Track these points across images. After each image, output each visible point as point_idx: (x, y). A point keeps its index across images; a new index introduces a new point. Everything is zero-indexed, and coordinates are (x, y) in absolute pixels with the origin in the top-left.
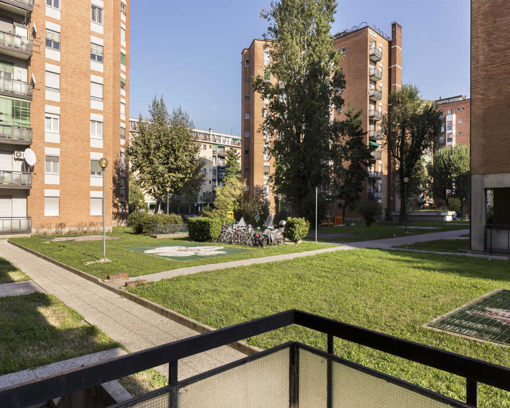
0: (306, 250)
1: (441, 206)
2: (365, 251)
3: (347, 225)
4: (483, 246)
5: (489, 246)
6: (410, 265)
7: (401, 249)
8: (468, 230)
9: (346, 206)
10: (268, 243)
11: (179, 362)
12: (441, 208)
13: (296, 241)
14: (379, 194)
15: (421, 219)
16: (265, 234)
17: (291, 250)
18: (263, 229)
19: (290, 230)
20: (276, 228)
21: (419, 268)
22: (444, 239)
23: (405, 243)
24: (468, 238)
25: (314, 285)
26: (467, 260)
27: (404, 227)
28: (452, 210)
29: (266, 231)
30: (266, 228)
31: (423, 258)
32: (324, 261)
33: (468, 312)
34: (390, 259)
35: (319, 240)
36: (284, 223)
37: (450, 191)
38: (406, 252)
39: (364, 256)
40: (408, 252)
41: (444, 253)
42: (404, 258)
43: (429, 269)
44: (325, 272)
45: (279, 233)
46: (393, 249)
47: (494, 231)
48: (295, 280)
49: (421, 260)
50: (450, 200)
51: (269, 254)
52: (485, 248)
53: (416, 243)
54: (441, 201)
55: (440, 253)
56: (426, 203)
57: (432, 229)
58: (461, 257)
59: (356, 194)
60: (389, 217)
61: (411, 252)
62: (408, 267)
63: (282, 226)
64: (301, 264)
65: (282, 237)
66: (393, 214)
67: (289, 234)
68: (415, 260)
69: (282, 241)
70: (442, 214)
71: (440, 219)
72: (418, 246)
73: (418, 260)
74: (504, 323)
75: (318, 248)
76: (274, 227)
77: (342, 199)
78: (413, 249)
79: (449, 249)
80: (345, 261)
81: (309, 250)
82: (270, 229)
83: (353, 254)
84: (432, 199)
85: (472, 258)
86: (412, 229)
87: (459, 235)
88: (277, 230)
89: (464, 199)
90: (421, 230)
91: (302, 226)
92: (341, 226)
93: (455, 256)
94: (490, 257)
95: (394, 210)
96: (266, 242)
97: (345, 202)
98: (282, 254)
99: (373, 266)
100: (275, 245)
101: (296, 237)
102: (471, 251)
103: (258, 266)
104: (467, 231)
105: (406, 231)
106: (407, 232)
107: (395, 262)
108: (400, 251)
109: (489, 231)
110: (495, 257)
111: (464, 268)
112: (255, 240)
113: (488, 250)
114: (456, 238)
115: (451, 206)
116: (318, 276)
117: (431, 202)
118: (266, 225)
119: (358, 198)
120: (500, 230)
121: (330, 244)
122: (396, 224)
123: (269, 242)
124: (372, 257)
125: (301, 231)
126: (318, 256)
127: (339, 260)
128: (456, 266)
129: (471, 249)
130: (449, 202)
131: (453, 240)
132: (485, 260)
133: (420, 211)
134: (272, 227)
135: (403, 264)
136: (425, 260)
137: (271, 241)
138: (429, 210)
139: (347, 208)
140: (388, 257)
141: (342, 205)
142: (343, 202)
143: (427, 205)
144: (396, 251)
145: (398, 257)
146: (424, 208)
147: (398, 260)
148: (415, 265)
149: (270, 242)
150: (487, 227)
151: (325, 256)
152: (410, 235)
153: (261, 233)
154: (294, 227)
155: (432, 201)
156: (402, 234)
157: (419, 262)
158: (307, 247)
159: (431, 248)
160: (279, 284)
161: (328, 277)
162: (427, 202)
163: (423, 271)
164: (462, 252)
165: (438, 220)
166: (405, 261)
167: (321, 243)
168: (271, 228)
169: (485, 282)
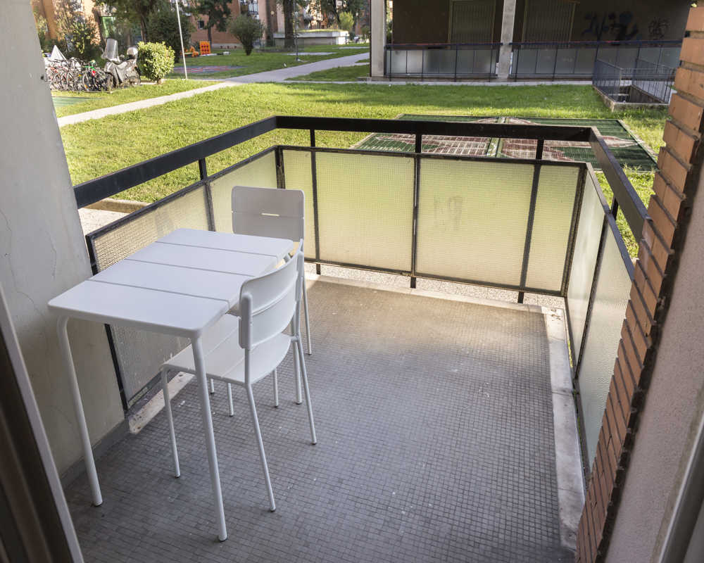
0: (177, 92)
1: (331, 24)
2: (256, 86)
3: (218, 54)
4: (383, 71)
5: (388, 71)
6: (312, 98)
7: (298, 82)
8: (368, 54)
9: (213, 25)
10: (115, 85)
11: (207, 159)
12: (331, 27)
13: (158, 79)
14: (255, 6)
15: (309, 42)
16: (108, 71)
17: (156, 93)
18: (102, 64)
19: (147, 63)
20: (123, 60)
21: (322, 101)
22: (341, 66)
23: (300, 74)
24: (368, 63)
25: (208, 132)
26: (368, 88)
27: (295, 54)
28: (345, 29)
29: (108, 67)
30: (107, 60)
31: (325, 90)
32: (208, 102)
33: (377, 138)
34: (288, 94)
35: (191, 76)
36: (135, 51)
37: (341, 2)
38: (304, 84)
39: (258, 93)
40: (307, 84)
41: (345, 83)
42: (303, 92)
43: (333, 101)
44: (215, 116)
45: (130, 69)
46: (288, 82)
47: (393, 52)
48: (181, 130)
49: (323, 92)
50: (342, 15)
51: (123, 100)
52: (385, 73)
53: (313, 73)
54: (331, 16)
55: (341, 83)
56: (313, 19)
57: (326, 56)
58: (362, 85)
59: (225, 6)
60: (270, 42)
61: (311, 84)
62: (310, 101)
63: (131, 57)
64: (179, 110)
65: (135, 73)
66: (276, 36)
67: (146, 70)
68: (316, 92)
69: (137, 80)
70: (334, 35)
71: (331, 41)
72: (316, 76)
73: (320, 92)
74: (408, 143)
75: (194, 88)
76: (120, 58)
77: (204, 14)
78: (310, 80)
79: (349, 77)
80: (236, 101)
81: (180, 91)
82: (114, 62)
83: (243, 91)
84: (320, 15)
85: (373, 85)
86: (303, 56)
87: (357, 61)
88: (125, 64)
89: (357, 14)
90: (314, 56)
91: (162, 55)
92: (210, 57)
93: (356, 84)
94: (390, 84)
95: (276, 30)
96: (112, 83)
97: (210, 19)
98: (144, 99)
99: (272, 103)
100: (126, 87)
101: (157, 73)
102: (371, 78)
103: (116, 118)
104: (366, 56)
105: (297, 59)
106: (299, 60)
107: (296, 96)
108: (297, 84)
109: (389, 52)
110: (394, 83)
111: (367, 97)
112: (92, 82)
113: (388, 75)
114: (353, 65)
115: (342, 25)
116: (208, 122)
117: (320, 19)
118: (107, 57)
119: (227, 12)
120: (399, 51)
121: (207, 81)
122: (281, 51)
123: (116, 83)
124: (268, 94)
125: (163, 64)
126: (199, 97)
127: (228, 100)
128: (360, 96)
129: (371, 76)
130: (341, 19)
131: (352, 67)
132: (386, 86)
133: (308, 31)
134: (118, 60)
135: (304, 98)
136: (327, 92)
137: (120, 82)
138: (318, 30)
139: (214, 28)
140: (286, 92)
141: (206, 24)
142: (205, 18)
143: (314, 23)
144: (293, 84)
145: (298, 91)
146: (311, 28)
147: (298, 94)
148: (318, 98)
149: (118, 82)
150: (387, 48)
151: (207, 97)
152: (302, 64)
153: (98, 70)
154: (151, 58)
155: (320, 17)
156: (293, 63)
157: (321, 95)
158: (177, 86)
159: (329, 78)
160: (160, 136)
161: (221, 122)
162: (315, 18)
163: (327, 104)
164: (362, 80)
165: (330, 44)
166: (306, 95)
167: (194, 80)
168: (116, 60)
169: (388, 109)
